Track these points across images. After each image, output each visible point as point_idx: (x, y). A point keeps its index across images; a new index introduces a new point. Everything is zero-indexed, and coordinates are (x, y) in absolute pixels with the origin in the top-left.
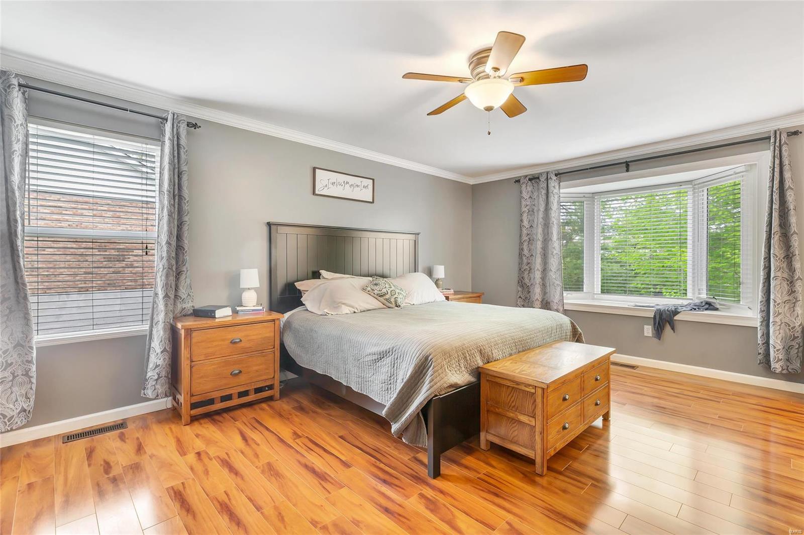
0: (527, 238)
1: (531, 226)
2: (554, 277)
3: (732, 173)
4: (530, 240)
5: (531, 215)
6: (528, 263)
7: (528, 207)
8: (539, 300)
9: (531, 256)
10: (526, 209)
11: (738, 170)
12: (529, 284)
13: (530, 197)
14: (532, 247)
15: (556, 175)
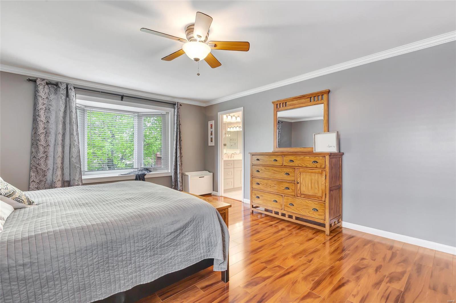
0: (44, 131)
1: (48, 122)
2: (75, 161)
3: (160, 114)
4: (46, 133)
5: (48, 113)
6: (45, 152)
7: (45, 106)
8: (60, 181)
9: (47, 146)
10: (43, 107)
11: (163, 113)
12: (46, 169)
13: (47, 98)
14: (49, 139)
15: (74, 88)
